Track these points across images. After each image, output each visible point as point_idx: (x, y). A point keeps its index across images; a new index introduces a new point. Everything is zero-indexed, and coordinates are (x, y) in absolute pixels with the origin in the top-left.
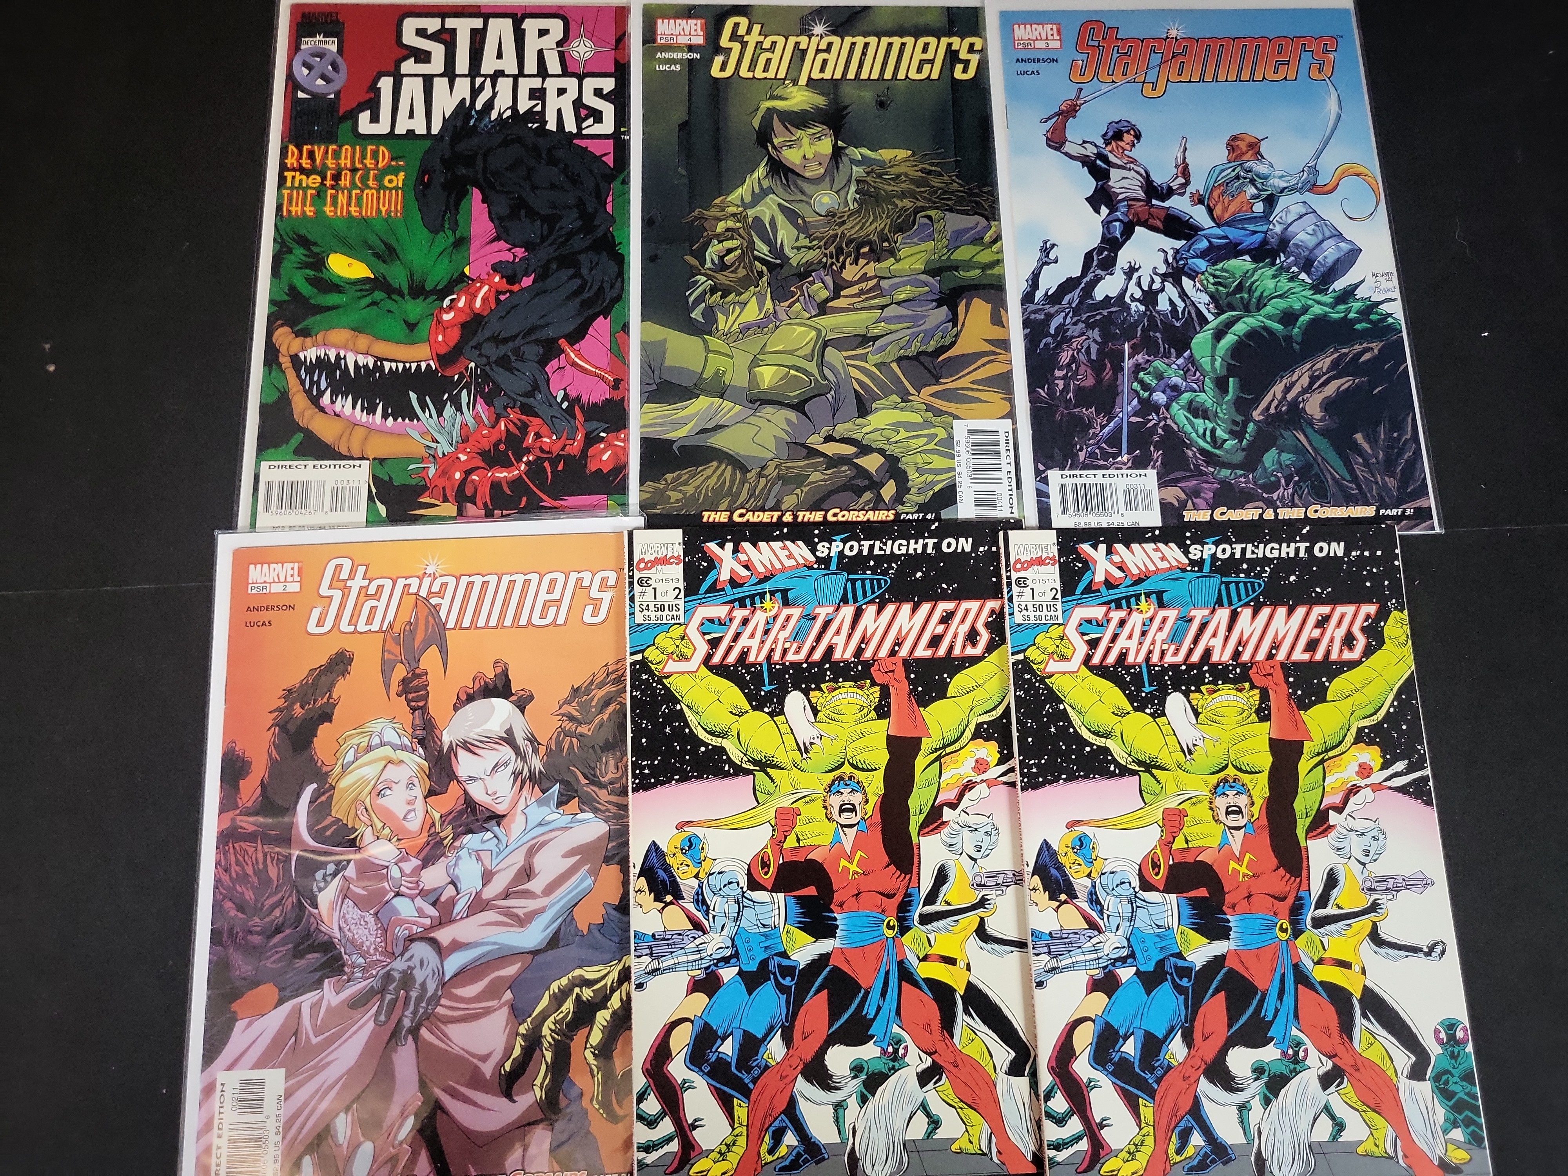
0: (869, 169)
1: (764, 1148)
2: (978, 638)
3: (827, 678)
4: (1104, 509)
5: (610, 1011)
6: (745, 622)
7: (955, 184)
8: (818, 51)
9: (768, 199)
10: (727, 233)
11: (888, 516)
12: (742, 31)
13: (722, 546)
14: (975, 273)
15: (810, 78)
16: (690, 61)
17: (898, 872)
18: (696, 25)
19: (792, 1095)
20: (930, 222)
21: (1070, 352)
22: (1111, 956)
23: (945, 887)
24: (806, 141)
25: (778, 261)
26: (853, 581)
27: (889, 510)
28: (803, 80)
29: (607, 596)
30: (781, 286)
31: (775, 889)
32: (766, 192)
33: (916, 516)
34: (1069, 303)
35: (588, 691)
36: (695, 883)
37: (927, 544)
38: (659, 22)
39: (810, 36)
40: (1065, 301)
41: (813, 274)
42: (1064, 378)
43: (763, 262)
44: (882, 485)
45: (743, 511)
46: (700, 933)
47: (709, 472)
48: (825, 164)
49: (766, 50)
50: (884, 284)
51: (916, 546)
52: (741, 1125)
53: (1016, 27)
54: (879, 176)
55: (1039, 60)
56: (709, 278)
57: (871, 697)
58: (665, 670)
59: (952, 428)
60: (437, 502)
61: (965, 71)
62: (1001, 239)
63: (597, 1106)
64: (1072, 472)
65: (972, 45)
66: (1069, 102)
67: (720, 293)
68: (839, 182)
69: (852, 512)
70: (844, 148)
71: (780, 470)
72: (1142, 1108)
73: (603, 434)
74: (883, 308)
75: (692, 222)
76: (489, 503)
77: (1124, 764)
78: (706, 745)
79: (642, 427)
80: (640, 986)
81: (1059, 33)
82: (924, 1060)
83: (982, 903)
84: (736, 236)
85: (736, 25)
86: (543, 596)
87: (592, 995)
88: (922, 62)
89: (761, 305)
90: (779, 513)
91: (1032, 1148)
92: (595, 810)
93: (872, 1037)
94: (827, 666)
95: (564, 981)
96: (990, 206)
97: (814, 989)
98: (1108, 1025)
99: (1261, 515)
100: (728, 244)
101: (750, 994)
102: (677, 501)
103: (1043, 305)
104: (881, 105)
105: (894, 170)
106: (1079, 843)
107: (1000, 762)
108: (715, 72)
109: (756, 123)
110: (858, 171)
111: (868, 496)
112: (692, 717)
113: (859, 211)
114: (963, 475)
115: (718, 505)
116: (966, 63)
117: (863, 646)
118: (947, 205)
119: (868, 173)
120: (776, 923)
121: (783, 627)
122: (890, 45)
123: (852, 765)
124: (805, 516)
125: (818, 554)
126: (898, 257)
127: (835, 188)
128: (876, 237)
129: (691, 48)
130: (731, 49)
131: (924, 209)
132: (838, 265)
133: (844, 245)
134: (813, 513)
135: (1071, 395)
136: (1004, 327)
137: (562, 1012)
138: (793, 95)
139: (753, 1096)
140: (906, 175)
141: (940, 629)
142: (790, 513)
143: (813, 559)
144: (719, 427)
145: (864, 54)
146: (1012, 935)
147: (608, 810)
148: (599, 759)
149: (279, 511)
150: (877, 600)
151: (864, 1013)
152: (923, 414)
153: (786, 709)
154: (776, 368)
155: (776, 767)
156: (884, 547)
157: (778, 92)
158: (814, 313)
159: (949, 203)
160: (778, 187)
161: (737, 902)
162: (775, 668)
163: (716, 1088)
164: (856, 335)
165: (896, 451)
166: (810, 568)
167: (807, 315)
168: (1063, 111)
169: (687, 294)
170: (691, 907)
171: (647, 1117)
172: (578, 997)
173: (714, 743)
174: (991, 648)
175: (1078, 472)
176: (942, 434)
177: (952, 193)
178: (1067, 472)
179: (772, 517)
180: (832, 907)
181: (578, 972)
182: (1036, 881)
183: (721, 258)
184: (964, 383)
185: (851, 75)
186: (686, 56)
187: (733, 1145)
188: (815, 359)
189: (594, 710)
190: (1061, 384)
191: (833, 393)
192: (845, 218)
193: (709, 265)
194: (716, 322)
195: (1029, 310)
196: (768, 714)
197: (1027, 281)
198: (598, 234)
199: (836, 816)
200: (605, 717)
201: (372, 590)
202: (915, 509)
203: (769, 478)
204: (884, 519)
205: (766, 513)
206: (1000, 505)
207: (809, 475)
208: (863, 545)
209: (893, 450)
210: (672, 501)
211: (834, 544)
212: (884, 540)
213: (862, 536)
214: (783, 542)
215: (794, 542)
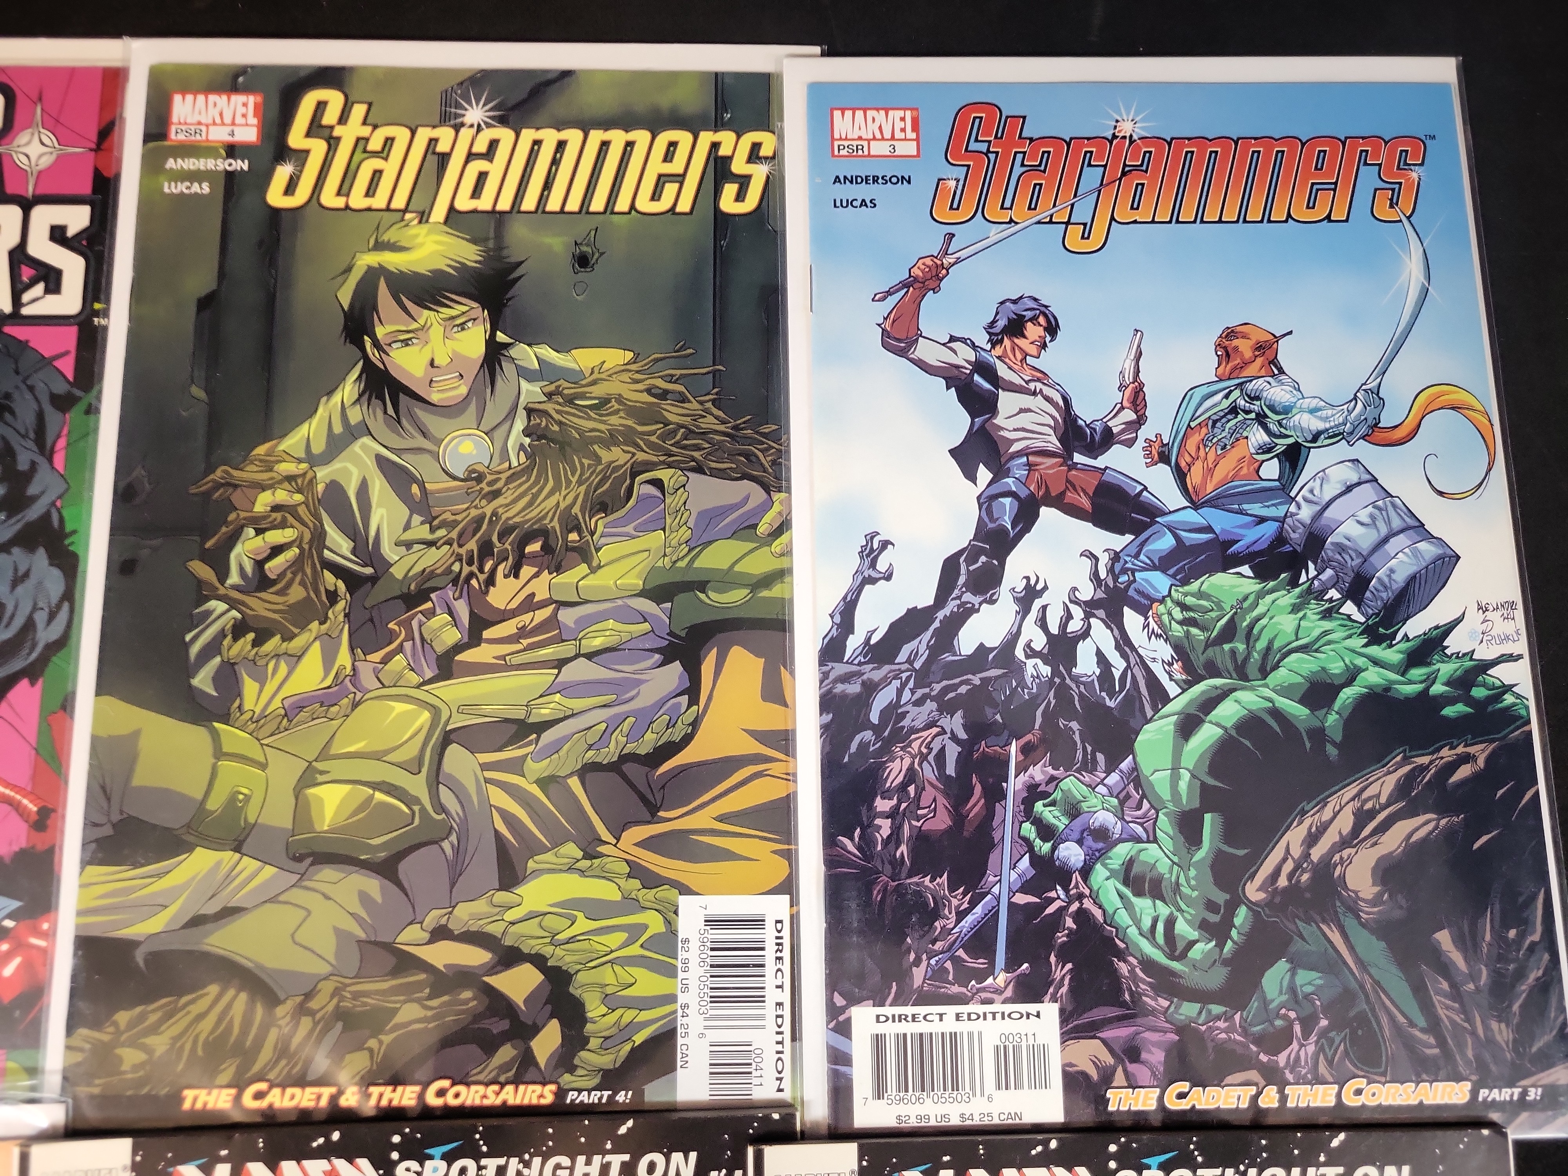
0: (552, 388)
4: (955, 1083)
7: (710, 419)
8: (471, 156)
9: (356, 447)
10: (274, 515)
11: (541, 1096)
12: (330, 117)
14: (737, 596)
15: (452, 209)
16: (230, 175)
18: (245, 105)
20: (659, 494)
21: (907, 761)
24: (436, 332)
25: (369, 571)
27: (544, 1084)
28: (439, 213)
30: (371, 620)
32: (353, 433)
33: (595, 1097)
34: (910, 661)
37: (609, 1164)
38: (177, 98)
39: (457, 128)
40: (902, 657)
41: (433, 596)
42: (892, 814)
43: (338, 571)
44: (535, 1030)
45: (262, 1086)
47: (201, 1005)
48: (470, 376)
49: (375, 154)
50: (567, 616)
51: (588, 1169)
53: (837, 114)
54: (570, 401)
55: (875, 180)
56: (233, 604)
59: (676, 913)
61: (740, 197)
62: (791, 528)
64: (898, 1010)
65: (756, 147)
66: (928, 261)
67: (251, 636)
68: (495, 411)
69: (474, 1088)
70: (507, 346)
71: (342, 999)
73: (9, 923)
74: (560, 664)
75: (207, 494)
79: (80, 913)
81: (915, 127)
84: (290, 519)
85: (321, 106)
88: (662, 180)
89: (329, 659)
96: (774, 463)
99: (1255, 1098)
100: (275, 537)
102: (136, 1068)
103: (860, 664)
104: (583, 261)
105: (599, 390)
108: (275, 197)
109: (345, 297)
110: (531, 391)
111: (506, 1053)
113: (527, 471)
114: (692, 1011)
115: (216, 1072)
116: (744, 181)
118: (693, 459)
119: (550, 396)
122: (605, 145)
124: (383, 1096)
126: (595, 563)
127: (486, 424)
128: (556, 524)
129: (232, 150)
130: (307, 152)
131: (649, 466)
132: (482, 577)
133: (495, 538)
134: (400, 1089)
135: (903, 848)
136: (785, 705)
138: (419, 240)
140: (620, 399)
142: (354, 1089)
144: (229, 912)
145: (555, 162)
152: (622, 882)
154: (348, 787)
156: (526, 1172)
157: (390, 236)
158: (429, 674)
159: (696, 454)
160: (377, 422)
164: (507, 721)
165: (568, 959)
167: (415, 679)
168: (916, 279)
169: (188, 638)
175: (909, 1010)
176: (655, 923)
177: (703, 434)
178: (888, 1010)
179: (319, 1097)
183: (260, 564)
184: (703, 819)
185: (529, 203)
186: (223, 165)
188: (425, 770)
190: (885, 826)
191: (453, 838)
192: (499, 485)
193: (234, 578)
194: (239, 694)
195: (832, 676)
197: (832, 616)
198: (33, 513)
202: (596, 1081)
203: (318, 1016)
204: (535, 1101)
205: (309, 1090)
206: (758, 1073)
207: (397, 1010)
208: (485, 1167)
209: (559, 957)
210: (125, 1067)
211: (428, 1164)
212: (527, 1157)
213: (485, 1148)
214: (329, 1161)
215: (350, 1161)
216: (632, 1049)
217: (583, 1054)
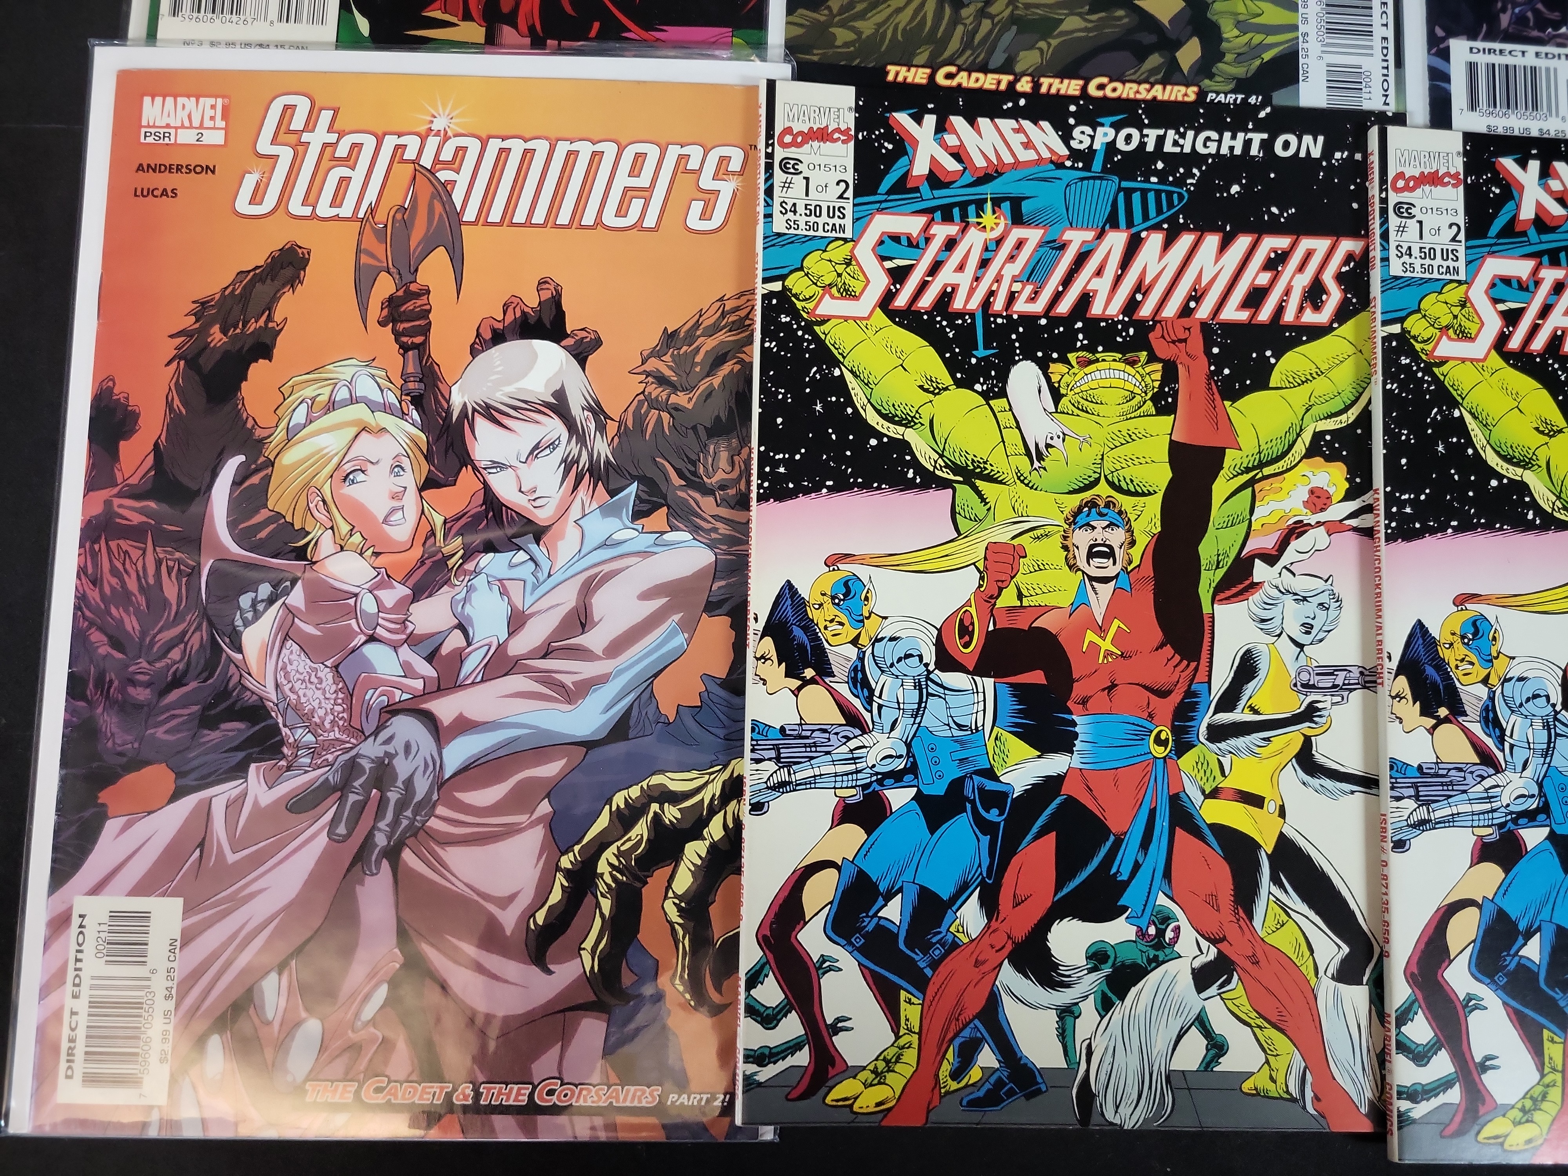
1: (946, 1069)
2: (1324, 297)
3: (1079, 344)
4: (1535, 107)
5: (707, 843)
6: (950, 244)
11: (1186, 95)
13: (918, 119)
17: (1177, 658)
19: (992, 989)
22: (1512, 808)
23: (1251, 685)
26: (1129, 193)
27: (1187, 85)
29: (727, 189)
31: (980, 670)
33: (1231, 98)
35: (691, 337)
36: (852, 652)
37: (1251, 140)
44: (1178, 44)
45: (953, 69)
46: (857, 732)
51: (1232, 143)
52: (910, 1031)
57: (1148, 379)
58: (817, 312)
60: (454, 19)
63: (681, 988)
64: (1488, 45)
69: (1128, 85)
71: (1017, 8)
72: (1547, 1044)
76: (538, 27)
77: (1550, 511)
78: (879, 435)
80: (757, 808)
82: (1205, 951)
83: (1310, 713)
86: (622, 180)
87: (679, 816)
90: (1011, 78)
91: (1369, 1094)
92: (695, 530)
93: (1124, 909)
94: (1079, 325)
95: (635, 792)
97: (1035, 829)
98: (1501, 916)
101: (932, 831)
102: (846, 44)
106: (1472, 630)
107: (1349, 496)
111: (1154, 60)
112: (858, 390)
114: (1312, 37)
115: (913, 55)
117: (1139, 297)
120: (980, 724)
121: (1012, 258)
123: (1111, 484)
124: (1051, 85)
125: (1074, 144)
134: (1066, 81)
137: (629, 839)
139: (931, 990)
141: (1264, 279)
142: (1029, 79)
143: (1064, 151)
146: (1354, 765)
147: (715, 530)
148: (704, 448)
149: (195, 15)
150: (1165, 226)
151: (1114, 871)
153: (1009, 390)
155: (990, 479)
156: (1181, 141)
161: (918, 686)
162: (995, 322)
163: (872, 971)
166: (1060, 166)
170: (844, 690)
171: (762, 1010)
172: (657, 818)
173: (891, 434)
174: (1343, 314)
175: (1497, 46)
178: (1480, 44)
179: (999, 82)
180: (1070, 704)
181: (656, 780)
182: (1402, 684)
187: (897, 1062)
189: (698, 369)
196: (982, 394)
199: (1082, 562)
200: (716, 381)
201: (342, 151)
202: (1231, 86)
203: (996, 20)
204: (1180, 98)
205: (990, 76)
206: (1368, 90)
207: (1062, 21)
208: (1147, 136)
210: (838, 43)
211: (1100, 130)
212: (1182, 130)
213: (1146, 121)
214: (1017, 121)
215: (1035, 123)
216: (1262, 64)
217: (1220, 65)
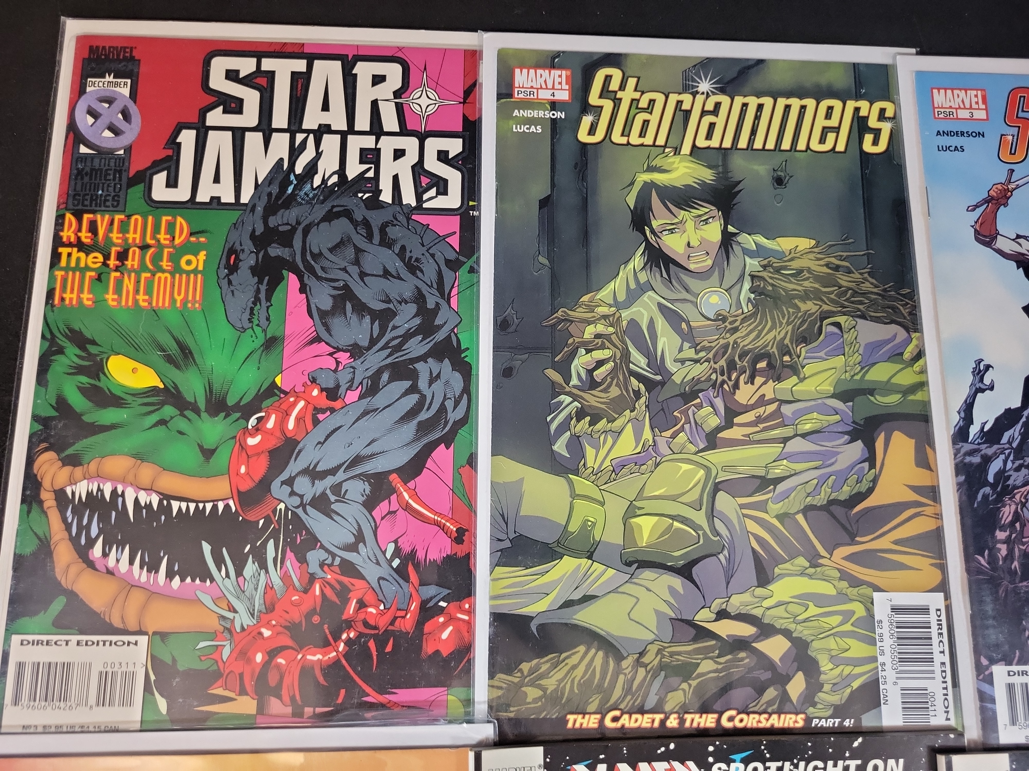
0: (765, 262)
7: (867, 284)
8: (704, 113)
9: (645, 297)
10: (597, 341)
11: (796, 722)
12: (614, 85)
14: (894, 399)
15: (694, 146)
16: (554, 121)
18: (560, 76)
20: (840, 333)
21: (1013, 507)
24: (690, 225)
25: (659, 378)
27: (797, 714)
28: (686, 149)
30: (663, 409)
32: (643, 288)
33: (830, 722)
34: (1010, 442)
37: (848, 766)
38: (517, 71)
39: (694, 94)
40: (1005, 439)
41: (700, 395)
42: (1007, 541)
43: (640, 378)
44: (788, 679)
45: (617, 713)
47: (574, 660)
49: (644, 110)
50: (787, 410)
51: (835, 770)
53: (935, 91)
54: (778, 271)
55: (962, 134)
56: (575, 398)
59: (872, 603)
60: (231, 695)
61: (875, 142)
64: (1021, 668)
65: (882, 111)
66: (999, 187)
67: (588, 419)
68: (731, 276)
69: (752, 716)
70: (735, 235)
71: (663, 656)
73: (443, 604)
74: (785, 440)
75: (554, 326)
76: (298, 698)
79: (493, 598)
81: (984, 101)
84: (607, 344)
85: (608, 78)
88: (825, 131)
89: (638, 435)
90: (662, 716)
96: (910, 314)
100: (599, 355)
102: (535, 700)
103: (979, 444)
104: (779, 181)
105: (795, 264)
108: (583, 136)
109: (631, 200)
110: (753, 264)
111: (771, 693)
113: (754, 315)
114: (888, 667)
115: (587, 703)
116: (877, 133)
118: (859, 310)
119: (765, 267)
122: (788, 108)
124: (693, 720)
126: (802, 376)
127: (726, 285)
128: (775, 350)
129: (554, 105)
130: (601, 107)
131: (829, 314)
132: (730, 383)
133: (737, 359)
134: (704, 716)
135: (1016, 564)
136: (931, 470)
138: (675, 165)
140: (809, 270)
142: (675, 716)
144: (587, 599)
145: (757, 118)
149: (32, 703)
152: (836, 583)
154: (656, 518)
157: (657, 162)
158: (702, 446)
159: (861, 307)
160: (657, 282)
164: (753, 477)
165: (806, 632)
167: (693, 449)
168: (992, 198)
169: (549, 419)
176: (860, 610)
177: (863, 294)
178: (1015, 668)
179: (653, 721)
183: (590, 372)
184: (884, 543)
185: (743, 143)
186: (549, 115)
188: (704, 508)
190: (1003, 550)
191: (726, 552)
192: (737, 324)
193: (575, 381)
194: (584, 457)
195: (963, 451)
197: (959, 413)
202: (830, 712)
203: (649, 668)
204: (792, 725)
205: (646, 716)
206: (933, 708)
207: (698, 664)
208: (769, 768)
209: (801, 631)
210: (529, 700)
211: (732, 765)
212: (795, 761)
213: (768, 756)
214: (669, 763)
215: (683, 763)
216: (852, 692)
217: (820, 694)
